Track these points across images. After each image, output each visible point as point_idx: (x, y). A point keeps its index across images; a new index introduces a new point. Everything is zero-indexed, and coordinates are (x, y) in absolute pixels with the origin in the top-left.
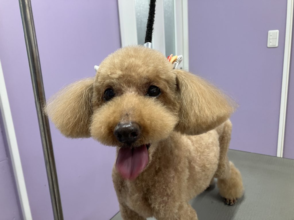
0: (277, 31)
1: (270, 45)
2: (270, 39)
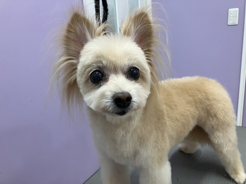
0: (237, 9)
1: (230, 22)
2: (230, 17)
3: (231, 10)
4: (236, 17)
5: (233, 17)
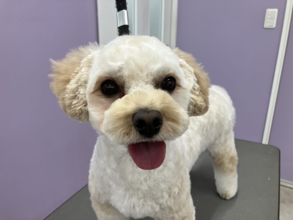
0: (276, 10)
1: (267, 25)
2: (267, 18)
3: (269, 11)
4: (274, 19)
5: (271, 18)
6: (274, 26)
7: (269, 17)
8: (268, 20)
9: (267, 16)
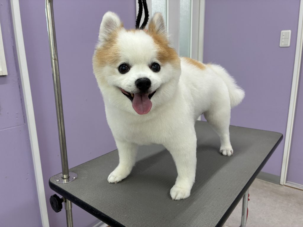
0: (290, 31)
1: (282, 44)
3: (283, 32)
6: (289, 45)
7: (283, 37)
8: (283, 40)
9: (282, 37)
